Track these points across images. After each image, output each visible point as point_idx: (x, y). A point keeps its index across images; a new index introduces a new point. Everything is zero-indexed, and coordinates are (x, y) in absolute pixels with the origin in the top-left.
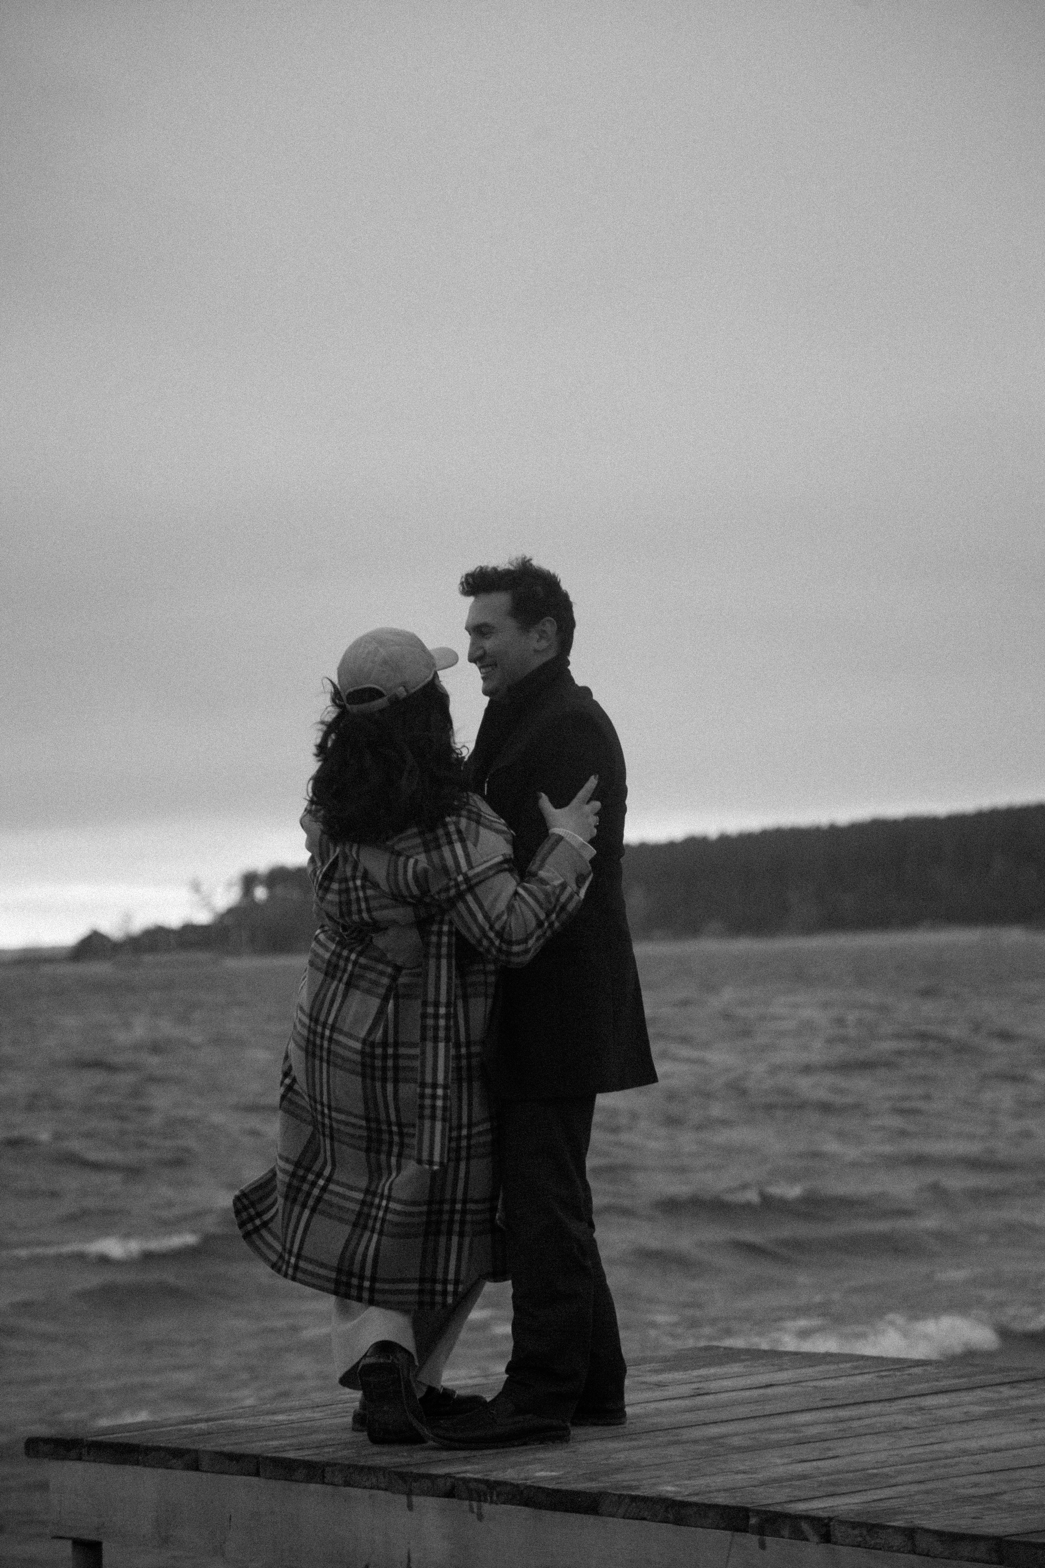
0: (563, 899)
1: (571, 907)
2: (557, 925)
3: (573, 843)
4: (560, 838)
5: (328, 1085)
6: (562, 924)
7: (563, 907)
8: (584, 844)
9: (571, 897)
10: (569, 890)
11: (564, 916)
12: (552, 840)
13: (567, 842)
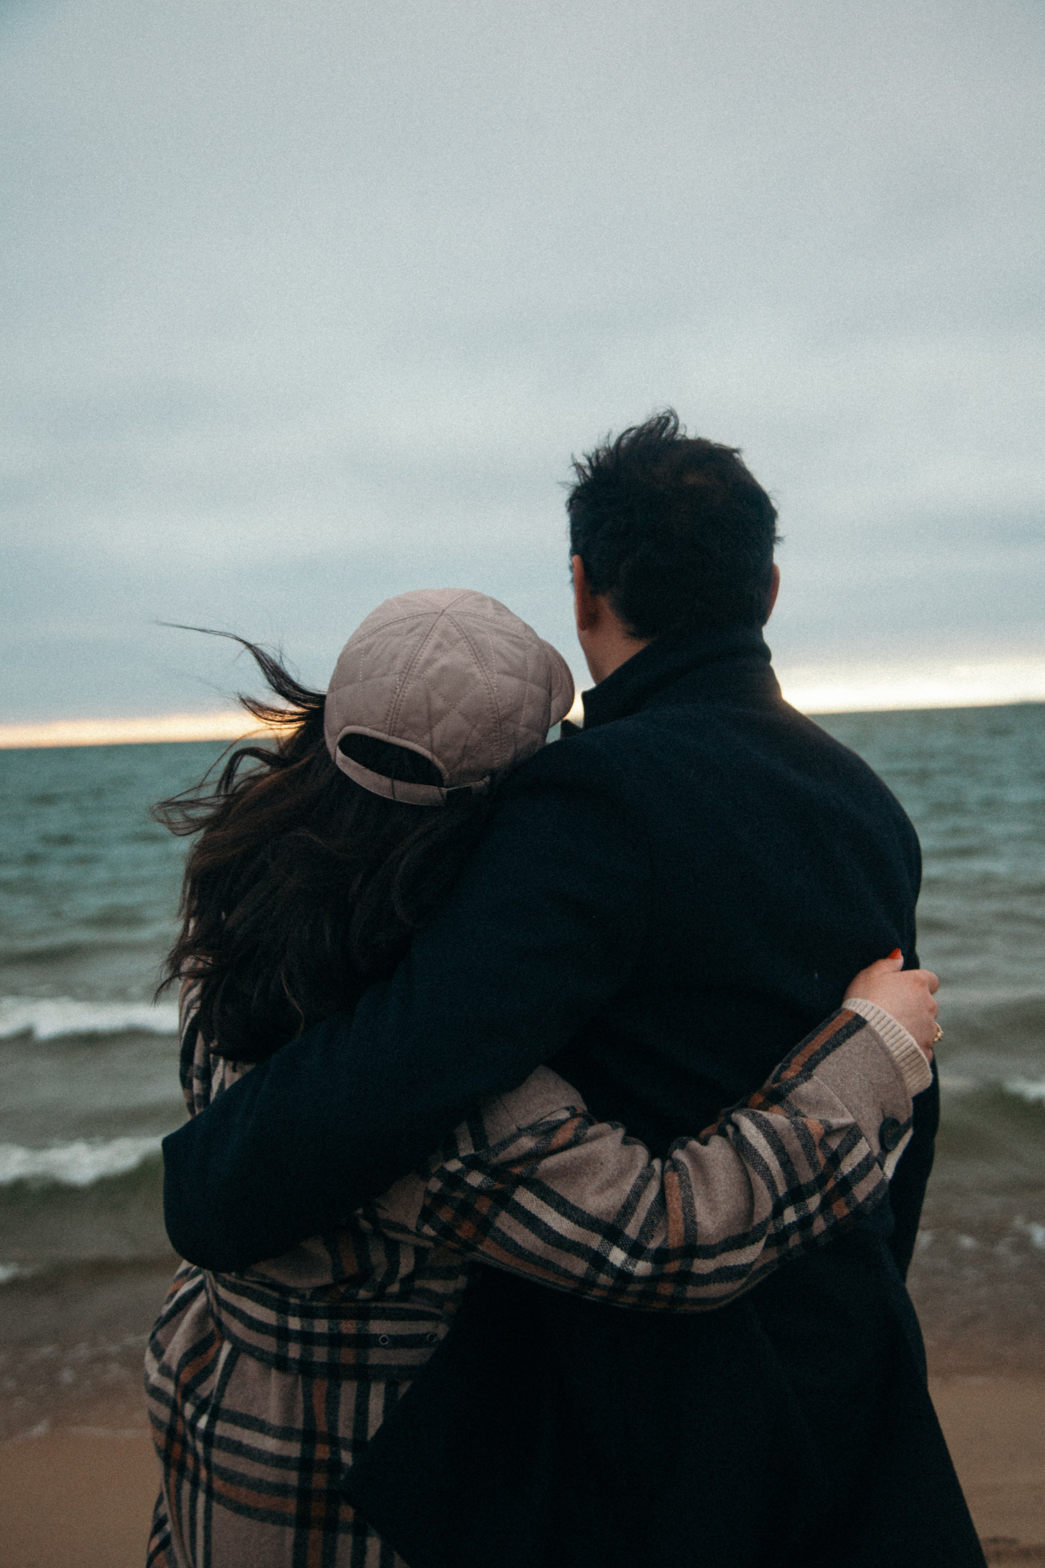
0: (847, 1166)
1: (862, 1190)
2: (819, 1225)
3: (889, 1042)
4: (858, 1023)
5: (207, 1528)
6: (834, 1228)
7: (846, 1185)
8: (915, 1051)
9: (866, 1166)
10: (862, 1150)
11: (841, 1210)
12: (838, 1023)
13: (873, 1032)
